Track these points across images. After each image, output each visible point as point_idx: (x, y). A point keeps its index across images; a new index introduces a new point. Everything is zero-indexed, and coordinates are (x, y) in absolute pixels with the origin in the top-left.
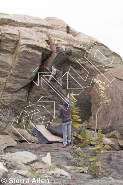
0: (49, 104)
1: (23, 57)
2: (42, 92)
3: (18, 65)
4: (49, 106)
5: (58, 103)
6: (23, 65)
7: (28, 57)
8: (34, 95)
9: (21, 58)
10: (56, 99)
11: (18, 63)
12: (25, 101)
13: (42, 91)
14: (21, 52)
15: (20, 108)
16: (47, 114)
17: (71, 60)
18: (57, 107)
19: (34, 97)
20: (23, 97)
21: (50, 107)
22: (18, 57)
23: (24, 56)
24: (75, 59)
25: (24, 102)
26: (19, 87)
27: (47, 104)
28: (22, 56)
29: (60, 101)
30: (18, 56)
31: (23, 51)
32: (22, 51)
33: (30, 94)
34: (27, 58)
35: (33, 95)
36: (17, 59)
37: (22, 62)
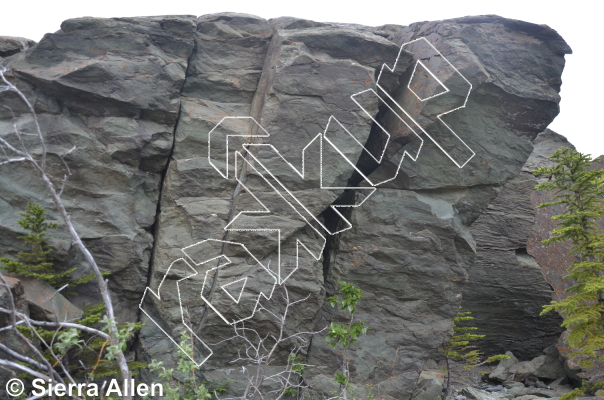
0: (412, 296)
1: (296, 90)
2: (385, 245)
3: (275, 128)
4: (413, 304)
5: (450, 289)
6: (297, 124)
7: (318, 84)
8: (351, 260)
9: (287, 97)
10: (441, 269)
11: (275, 122)
12: (316, 288)
13: (383, 239)
14: (287, 68)
15: (297, 323)
16: (408, 337)
17: (502, 86)
18: (447, 306)
19: (352, 272)
20: (310, 274)
21: (418, 308)
22: (272, 95)
23: (298, 85)
24: (515, 82)
25: (313, 293)
26: (287, 229)
27: (405, 297)
28: (293, 85)
29: (458, 279)
30: (271, 90)
31: (294, 65)
32: (289, 62)
33: (332, 260)
34: (315, 90)
35: (346, 264)
36: (269, 104)
37: (292, 114)
